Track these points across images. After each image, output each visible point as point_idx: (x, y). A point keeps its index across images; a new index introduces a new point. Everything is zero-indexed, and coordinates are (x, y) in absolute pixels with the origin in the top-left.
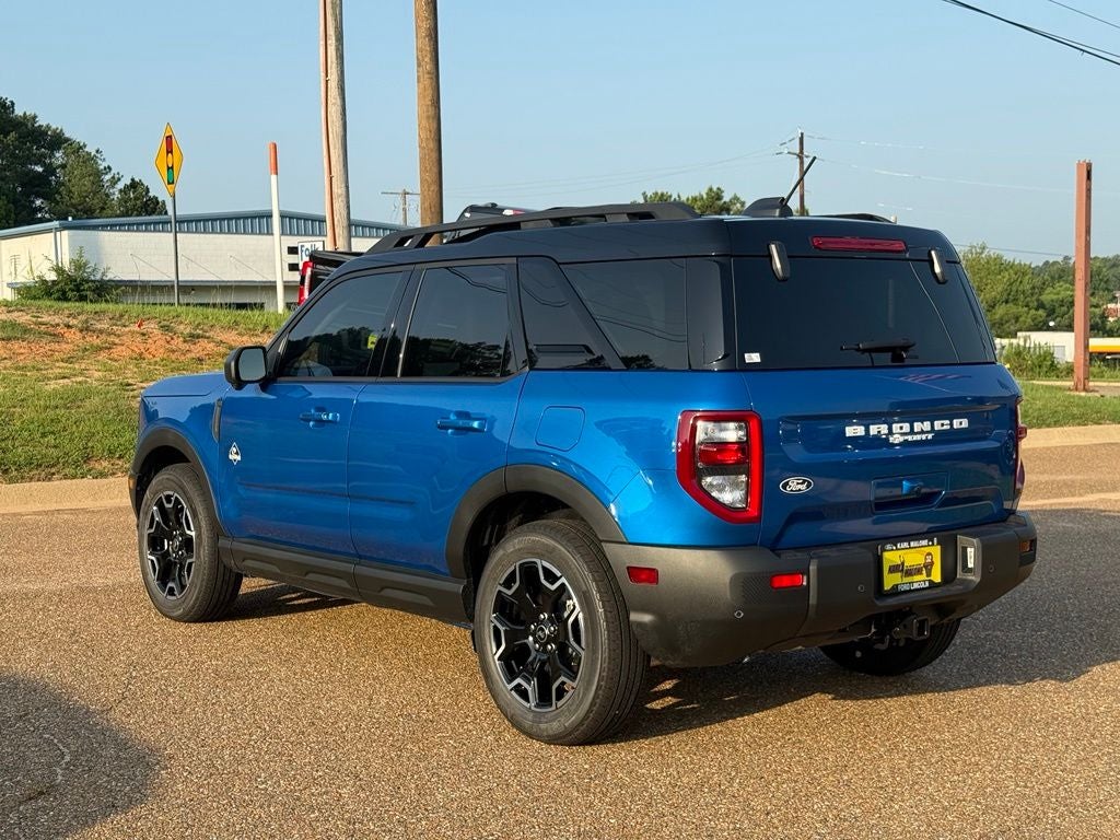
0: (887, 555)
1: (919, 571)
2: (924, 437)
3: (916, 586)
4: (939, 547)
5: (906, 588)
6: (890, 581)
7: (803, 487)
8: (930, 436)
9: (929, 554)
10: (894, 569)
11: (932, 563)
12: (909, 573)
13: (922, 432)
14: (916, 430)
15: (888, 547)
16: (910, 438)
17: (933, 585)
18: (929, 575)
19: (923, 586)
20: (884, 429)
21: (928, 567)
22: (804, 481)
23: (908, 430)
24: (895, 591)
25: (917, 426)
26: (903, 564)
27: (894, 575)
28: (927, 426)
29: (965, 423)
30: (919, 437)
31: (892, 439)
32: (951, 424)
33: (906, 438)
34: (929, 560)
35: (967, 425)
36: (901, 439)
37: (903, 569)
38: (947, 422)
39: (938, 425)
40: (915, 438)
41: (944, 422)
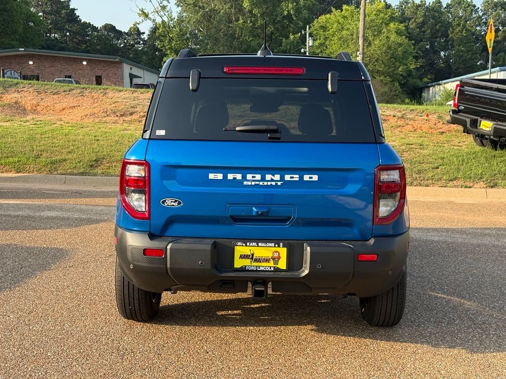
0: (237, 248)
1: (267, 260)
2: (274, 183)
3: (262, 268)
4: (285, 249)
5: (252, 268)
6: (238, 263)
7: (176, 204)
8: (279, 183)
9: (277, 252)
10: (244, 257)
11: (279, 258)
12: (258, 260)
14: (267, 179)
15: (239, 244)
16: (261, 183)
17: (277, 270)
18: (276, 263)
19: (269, 269)
20: (239, 177)
21: (276, 259)
22: (176, 201)
23: (259, 179)
24: (243, 269)
25: (268, 177)
26: (253, 255)
27: (244, 260)
28: (277, 177)
29: (315, 178)
30: (269, 183)
31: (245, 183)
32: (301, 178)
33: (258, 183)
34: (276, 255)
35: (317, 179)
36: (253, 183)
37: (252, 258)
38: (298, 176)
39: (287, 177)
40: (266, 183)
41: (294, 176)
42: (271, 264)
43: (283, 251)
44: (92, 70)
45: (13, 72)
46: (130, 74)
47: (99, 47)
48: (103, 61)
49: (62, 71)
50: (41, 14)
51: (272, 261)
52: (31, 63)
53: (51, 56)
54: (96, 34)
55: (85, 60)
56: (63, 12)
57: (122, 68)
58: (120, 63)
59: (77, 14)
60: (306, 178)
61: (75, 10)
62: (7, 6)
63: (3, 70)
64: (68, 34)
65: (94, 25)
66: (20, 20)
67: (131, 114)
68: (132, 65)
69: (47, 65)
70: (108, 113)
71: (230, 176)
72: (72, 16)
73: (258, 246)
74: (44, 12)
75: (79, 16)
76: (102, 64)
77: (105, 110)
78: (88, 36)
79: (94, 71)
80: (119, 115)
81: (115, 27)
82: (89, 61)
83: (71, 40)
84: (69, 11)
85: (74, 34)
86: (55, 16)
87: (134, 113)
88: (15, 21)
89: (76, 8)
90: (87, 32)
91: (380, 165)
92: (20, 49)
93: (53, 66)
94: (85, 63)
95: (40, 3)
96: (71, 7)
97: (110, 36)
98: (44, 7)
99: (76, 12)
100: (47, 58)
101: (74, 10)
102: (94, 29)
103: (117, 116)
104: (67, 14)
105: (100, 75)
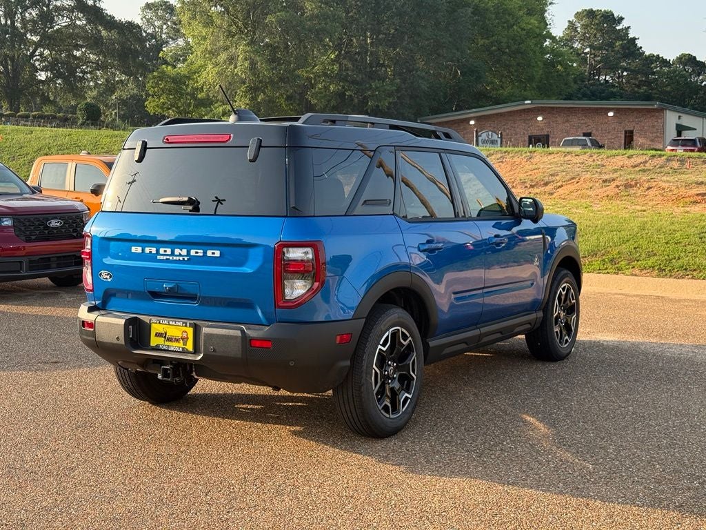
0: (153, 325)
1: (177, 340)
2: (181, 258)
3: (172, 349)
4: (192, 329)
5: (165, 348)
6: (154, 341)
7: (108, 277)
8: (186, 259)
9: (185, 332)
10: (159, 335)
11: (187, 338)
12: (169, 340)
13: (180, 255)
14: (176, 253)
15: (155, 320)
16: (171, 258)
17: (185, 351)
18: (185, 344)
19: (178, 350)
20: (154, 250)
21: (185, 339)
22: (108, 274)
23: (170, 253)
24: (157, 348)
25: (177, 251)
26: (166, 333)
27: (158, 338)
28: (184, 252)
29: (217, 253)
30: (178, 258)
31: (158, 257)
32: (205, 253)
33: (168, 257)
34: (185, 335)
35: (219, 255)
36: (165, 258)
37: (165, 337)
38: (202, 251)
39: (193, 252)
40: (175, 258)
41: (199, 251)
42: (181, 344)
43: (190, 331)
44: (620, 123)
45: (490, 133)
46: (677, 125)
47: (668, 89)
48: (636, 109)
49: (579, 127)
50: (588, 50)
51: (181, 341)
52: (540, 118)
53: (566, 108)
54: (666, 69)
55: (610, 110)
56: (617, 44)
57: (663, 118)
58: (661, 110)
59: (639, 45)
60: (209, 253)
61: (636, 39)
62: (521, 46)
63: (476, 131)
64: (625, 73)
65: (664, 58)
66: (539, 63)
67: (546, 184)
68: (681, 113)
69: (560, 120)
70: (514, 184)
71: (147, 250)
72: (631, 48)
73: (169, 324)
74: (591, 46)
75: (641, 48)
76: (635, 113)
77: (513, 180)
78: (654, 73)
79: (623, 124)
80: (529, 186)
81: (695, 57)
82: (617, 111)
83: (628, 82)
84: (625, 42)
85: (633, 72)
86: (607, 50)
87: (550, 182)
88: (532, 64)
89: (637, 37)
90: (652, 69)
91: (281, 241)
92: (526, 102)
93: (567, 121)
94: (611, 114)
95: (587, 35)
96: (631, 36)
97: (688, 72)
98: (592, 39)
99: (637, 42)
100: (560, 110)
101: (634, 39)
102: (665, 62)
103: (526, 187)
104: (622, 47)
105: (632, 129)
